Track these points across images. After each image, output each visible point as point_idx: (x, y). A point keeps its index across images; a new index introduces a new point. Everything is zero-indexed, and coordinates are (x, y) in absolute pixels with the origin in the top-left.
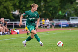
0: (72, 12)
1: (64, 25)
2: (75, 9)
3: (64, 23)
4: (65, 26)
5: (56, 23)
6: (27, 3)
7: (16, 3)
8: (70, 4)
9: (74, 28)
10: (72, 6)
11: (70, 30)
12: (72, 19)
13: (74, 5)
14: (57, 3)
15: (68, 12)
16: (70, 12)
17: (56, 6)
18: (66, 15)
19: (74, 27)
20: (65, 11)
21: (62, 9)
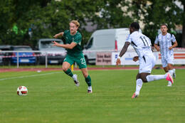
0: (44, 27)
1: (24, 58)
2: (52, 19)
3: (24, 55)
4: (27, 61)
5: (5, 55)
8: (38, 7)
9: (50, 66)
11: (39, 72)
12: (44, 43)
13: (49, 10)
14: (7, 6)
16: (38, 26)
17: (5, 12)
18: (30, 33)
19: (49, 64)
20: (28, 24)
21: (20, 20)
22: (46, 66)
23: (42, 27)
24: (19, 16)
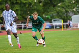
2: (57, 12)
3: (47, 25)
4: (48, 27)
6: (13, 8)
7: (3, 7)
8: (52, 7)
9: (56, 29)
10: (54, 9)
12: (54, 20)
14: (41, 7)
15: (51, 15)
16: (52, 14)
21: (45, 12)
22: (54, 29)
23: (54, 15)
24: (45, 11)
